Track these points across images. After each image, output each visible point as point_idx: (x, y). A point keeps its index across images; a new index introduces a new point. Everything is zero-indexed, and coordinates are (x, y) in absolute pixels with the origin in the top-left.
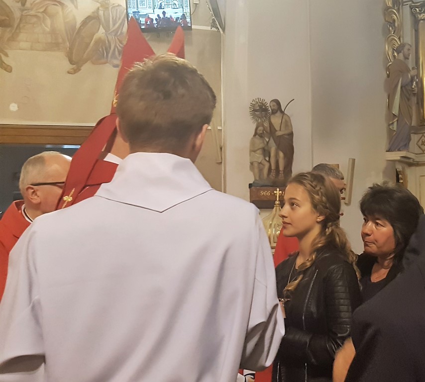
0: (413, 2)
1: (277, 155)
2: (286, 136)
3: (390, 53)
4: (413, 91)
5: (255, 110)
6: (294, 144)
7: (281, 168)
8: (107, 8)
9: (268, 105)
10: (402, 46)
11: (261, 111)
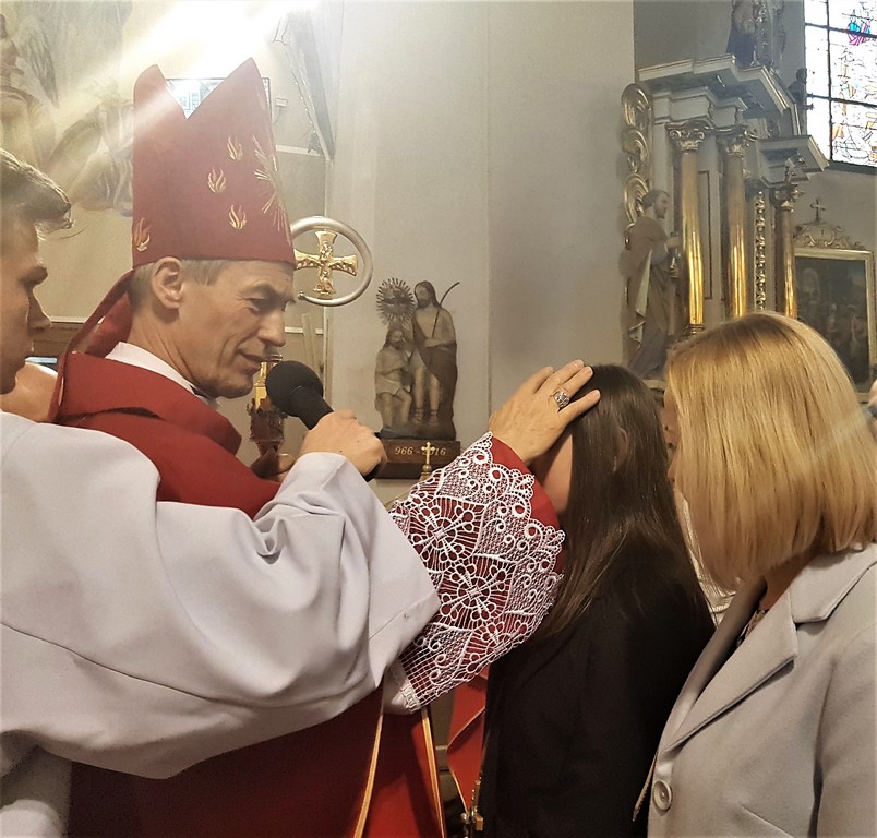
0: (672, 121)
1: (426, 383)
2: (443, 349)
3: (632, 207)
4: (672, 274)
5: (387, 301)
6: (458, 363)
7: (434, 406)
9: (412, 291)
10: (653, 195)
11: (397, 302)
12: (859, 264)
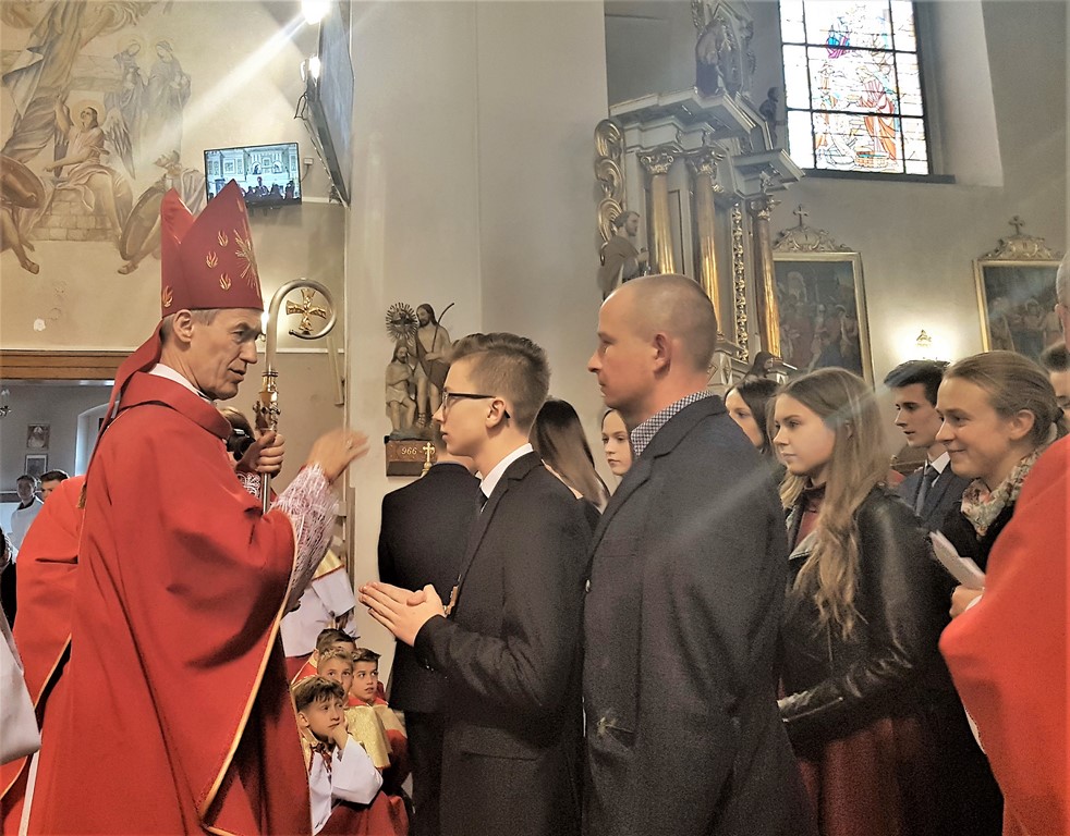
0: (642, 148)
1: (427, 390)
2: (441, 361)
3: (606, 228)
5: (394, 322)
7: (434, 410)
8: (177, 176)
9: (415, 313)
10: (625, 216)
11: (403, 322)
12: (846, 266)
